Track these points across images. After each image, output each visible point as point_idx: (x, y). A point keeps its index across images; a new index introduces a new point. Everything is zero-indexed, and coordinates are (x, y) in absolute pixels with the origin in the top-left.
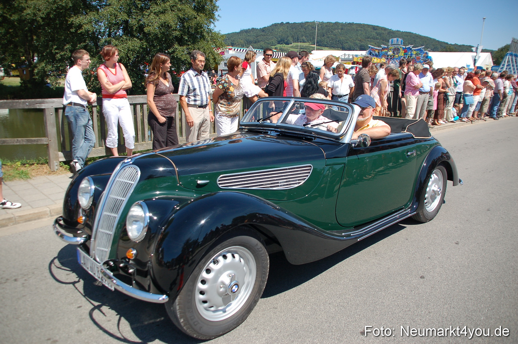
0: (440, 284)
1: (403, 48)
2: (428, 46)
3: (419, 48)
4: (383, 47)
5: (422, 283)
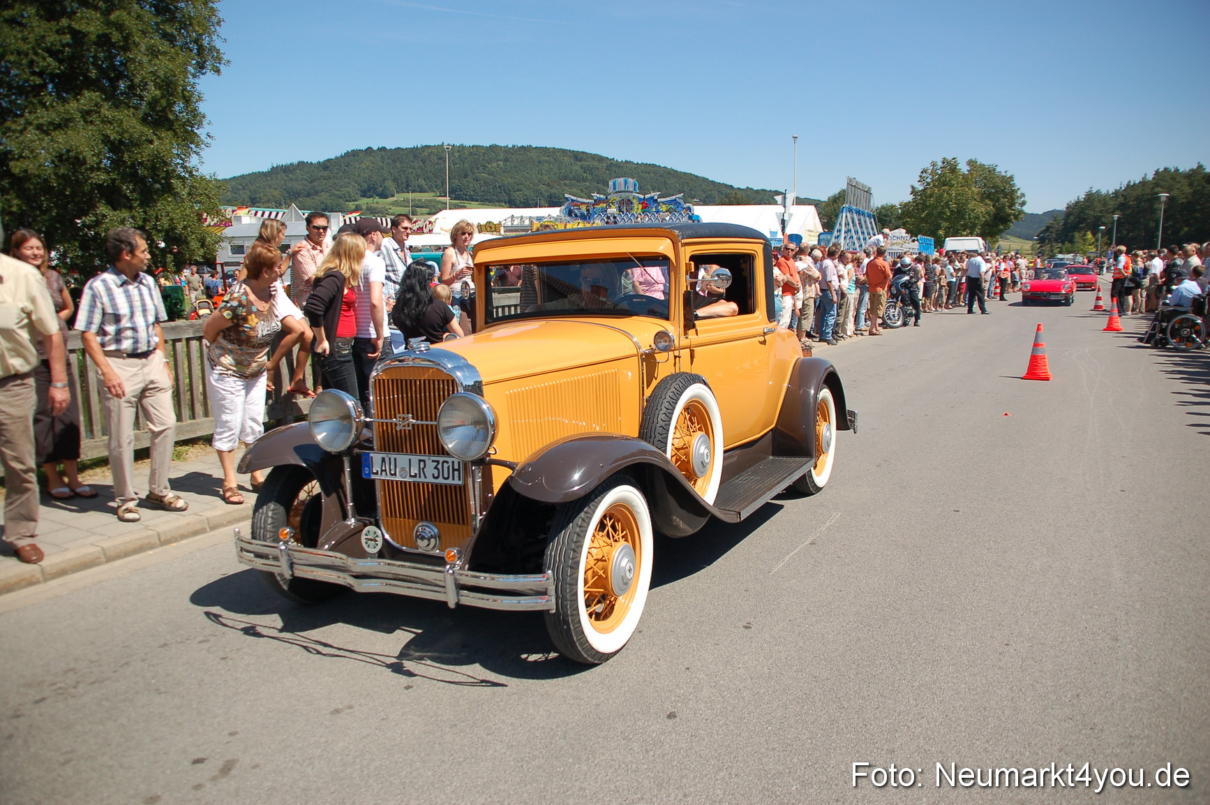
0: (710, 726)
1: (640, 199)
2: (693, 192)
3: (674, 197)
4: (595, 198)
5: (670, 729)
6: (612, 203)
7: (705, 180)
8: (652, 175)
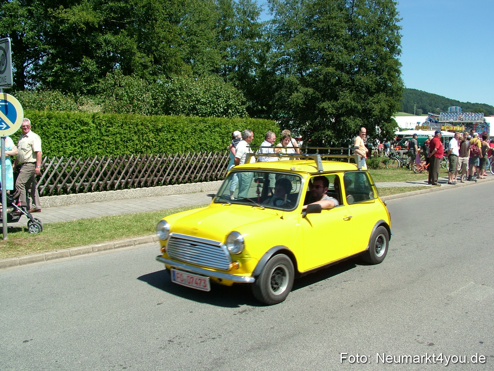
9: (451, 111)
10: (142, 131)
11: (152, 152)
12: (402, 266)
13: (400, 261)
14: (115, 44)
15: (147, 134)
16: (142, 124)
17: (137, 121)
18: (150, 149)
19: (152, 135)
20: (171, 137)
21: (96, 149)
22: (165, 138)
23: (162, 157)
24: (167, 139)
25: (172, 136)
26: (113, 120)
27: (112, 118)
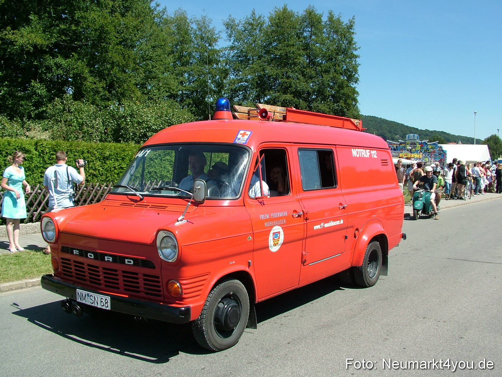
1: (420, 143)
3: (434, 142)
4: (400, 142)
6: (407, 144)
7: (402, 125)
8: (374, 122)
9: (409, 138)
10: (88, 159)
11: (98, 180)
12: (345, 300)
13: (344, 294)
14: (66, 68)
15: (93, 162)
16: (88, 152)
17: (83, 149)
18: (97, 177)
19: (99, 163)
20: (118, 165)
21: (38, 178)
22: (112, 166)
23: (109, 186)
24: (114, 167)
25: (120, 165)
26: (57, 147)
27: (56, 145)
